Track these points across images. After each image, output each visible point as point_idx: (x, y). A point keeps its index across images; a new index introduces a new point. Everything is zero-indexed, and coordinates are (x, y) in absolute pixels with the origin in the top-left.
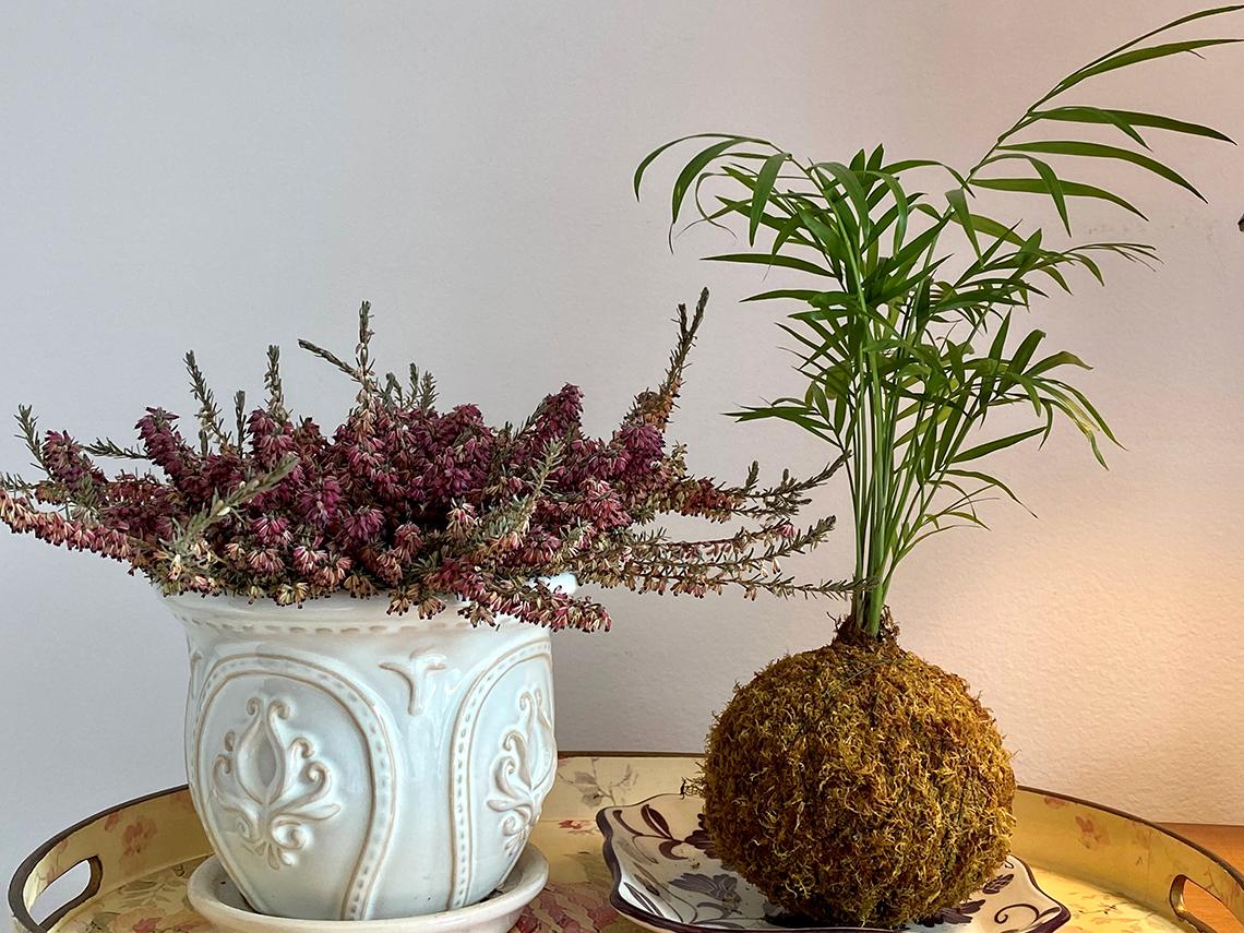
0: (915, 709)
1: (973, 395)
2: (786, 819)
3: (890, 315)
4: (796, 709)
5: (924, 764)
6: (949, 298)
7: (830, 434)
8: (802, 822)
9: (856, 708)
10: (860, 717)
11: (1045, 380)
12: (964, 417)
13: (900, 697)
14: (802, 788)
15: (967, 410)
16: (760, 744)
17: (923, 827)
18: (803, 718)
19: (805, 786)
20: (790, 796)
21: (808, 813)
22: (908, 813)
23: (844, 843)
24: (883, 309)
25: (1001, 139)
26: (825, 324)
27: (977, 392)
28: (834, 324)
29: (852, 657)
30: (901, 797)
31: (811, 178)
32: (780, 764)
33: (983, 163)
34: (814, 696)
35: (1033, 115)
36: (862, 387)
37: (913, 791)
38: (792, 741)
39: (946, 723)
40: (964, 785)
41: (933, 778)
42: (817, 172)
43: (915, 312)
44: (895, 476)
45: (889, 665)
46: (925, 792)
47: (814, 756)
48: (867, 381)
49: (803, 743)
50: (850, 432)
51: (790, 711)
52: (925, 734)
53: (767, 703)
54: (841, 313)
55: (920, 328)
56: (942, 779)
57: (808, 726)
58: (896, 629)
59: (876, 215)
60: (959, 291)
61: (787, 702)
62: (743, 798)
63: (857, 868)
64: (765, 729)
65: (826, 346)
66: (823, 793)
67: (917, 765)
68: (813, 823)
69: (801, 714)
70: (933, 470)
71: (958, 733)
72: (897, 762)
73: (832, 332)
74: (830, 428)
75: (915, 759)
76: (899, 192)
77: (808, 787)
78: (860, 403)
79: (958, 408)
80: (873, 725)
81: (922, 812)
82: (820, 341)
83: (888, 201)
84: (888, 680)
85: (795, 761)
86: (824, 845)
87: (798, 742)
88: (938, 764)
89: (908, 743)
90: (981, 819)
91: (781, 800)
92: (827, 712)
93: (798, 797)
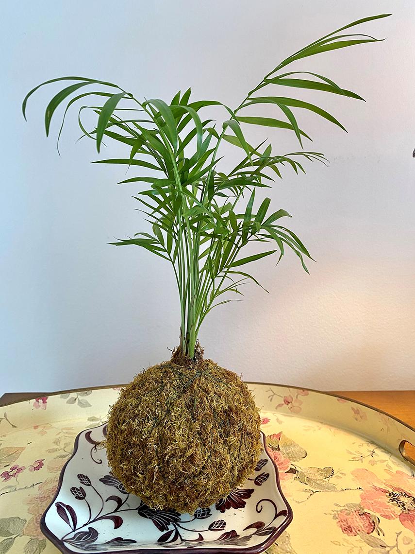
0: (214, 404)
1: (239, 235)
2: (149, 475)
3: (193, 191)
4: (152, 411)
5: (220, 436)
6: (225, 182)
7: (165, 254)
8: (157, 477)
9: (184, 408)
10: (187, 414)
11: (274, 226)
12: (234, 246)
13: (207, 398)
14: (157, 458)
15: (236, 243)
16: (132, 432)
17: (221, 470)
18: (156, 418)
19: (158, 457)
20: (150, 463)
21: (160, 471)
22: (213, 464)
23: (180, 486)
24: (189, 188)
25: (250, 94)
26: (159, 197)
27: (241, 233)
28: (164, 196)
29: (181, 374)
30: (210, 457)
31: (146, 111)
32: (143, 445)
33: (241, 107)
34: (161, 403)
35: (267, 81)
36: (181, 230)
37: (216, 452)
38: (149, 432)
39: (230, 409)
40: (241, 442)
41: (225, 442)
42: (149, 106)
43: (207, 189)
44: (200, 274)
45: (200, 376)
46: (221, 452)
47: (162, 440)
48: (184, 227)
49: (156, 433)
50: (176, 253)
51: (149, 413)
52: (221, 418)
53: (137, 406)
54: (167, 191)
55: (210, 198)
56: (230, 442)
57: (159, 423)
58: (202, 352)
59: (183, 135)
60: (230, 178)
61: (147, 407)
62: (125, 463)
63: (187, 496)
64: (135, 425)
65: (159, 208)
66: (168, 461)
67: (217, 437)
68: (163, 476)
69: (154, 414)
70: (219, 272)
71: (237, 413)
72: (207, 438)
73: (163, 200)
74: (165, 251)
75: (217, 434)
76: (197, 120)
77: (160, 457)
78: (180, 238)
79: (232, 241)
80: (193, 418)
81: (220, 462)
82: (156, 205)
83: (191, 126)
84: (200, 387)
85: (152, 444)
86: (169, 486)
87: (153, 432)
88: (228, 434)
89: (212, 425)
90: (249, 454)
91: (146, 465)
92: (168, 412)
93: (155, 463)
